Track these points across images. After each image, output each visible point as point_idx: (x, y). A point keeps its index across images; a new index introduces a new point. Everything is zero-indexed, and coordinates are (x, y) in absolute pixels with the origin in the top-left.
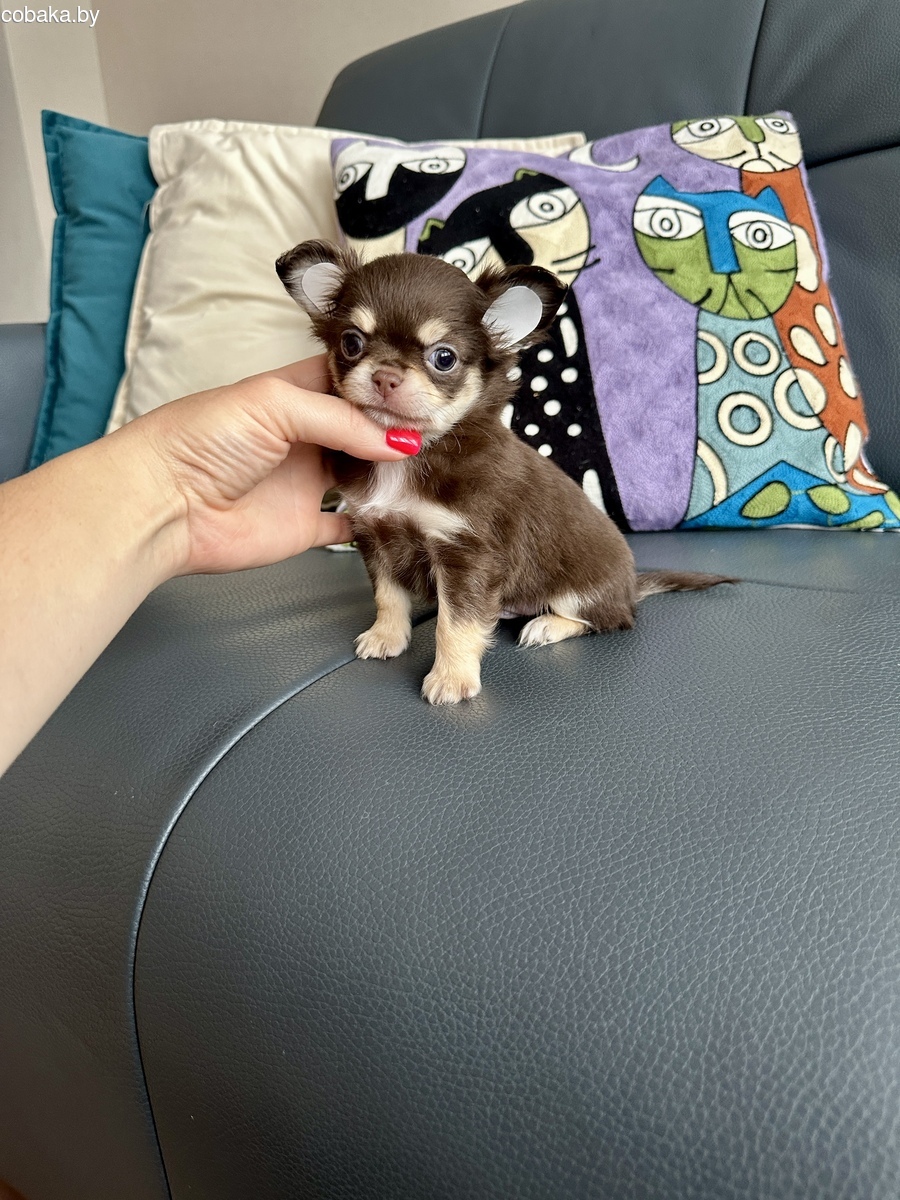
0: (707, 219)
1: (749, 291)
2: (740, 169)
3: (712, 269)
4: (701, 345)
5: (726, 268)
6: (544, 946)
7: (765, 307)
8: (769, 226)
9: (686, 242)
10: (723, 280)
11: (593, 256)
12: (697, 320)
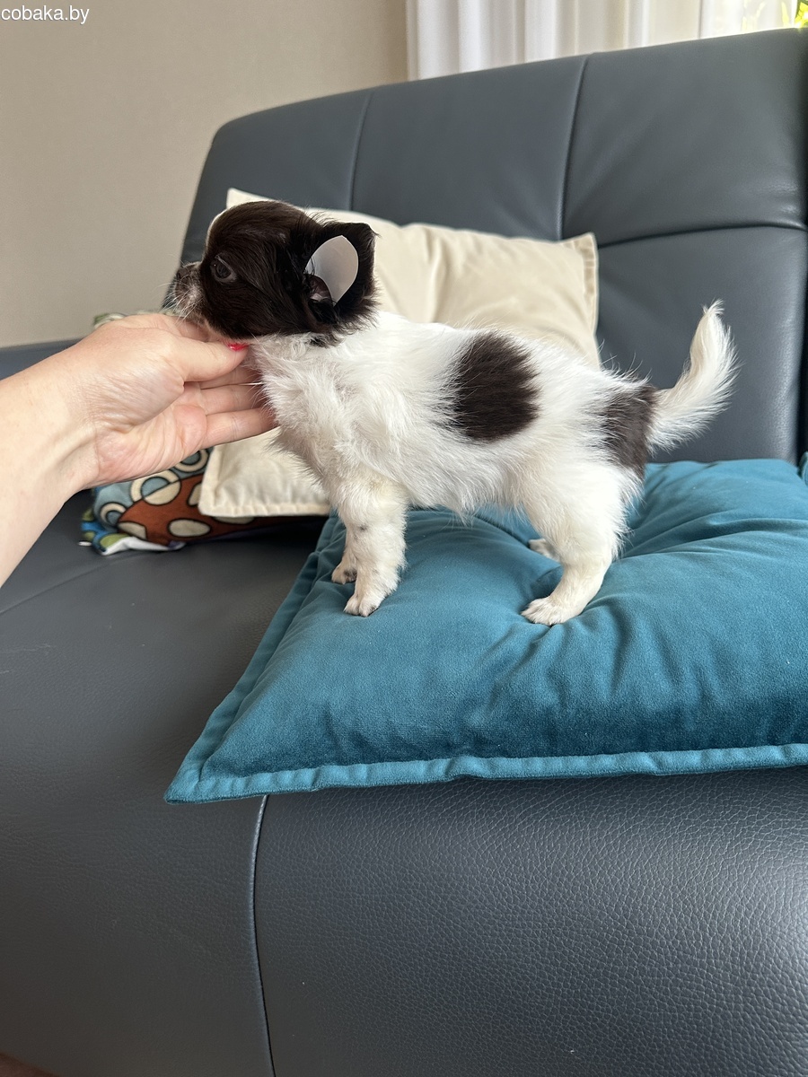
6: (563, 836)
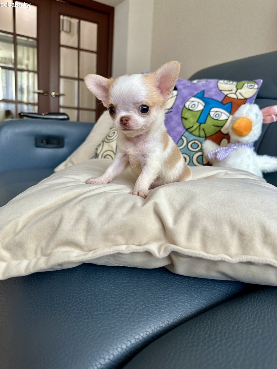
0: (205, 107)
1: (203, 129)
2: (226, 96)
3: (197, 122)
4: (181, 140)
5: (201, 122)
7: (205, 134)
8: (221, 114)
9: (196, 112)
10: (198, 124)
11: (171, 110)
12: (184, 133)
